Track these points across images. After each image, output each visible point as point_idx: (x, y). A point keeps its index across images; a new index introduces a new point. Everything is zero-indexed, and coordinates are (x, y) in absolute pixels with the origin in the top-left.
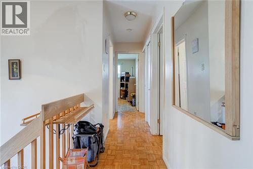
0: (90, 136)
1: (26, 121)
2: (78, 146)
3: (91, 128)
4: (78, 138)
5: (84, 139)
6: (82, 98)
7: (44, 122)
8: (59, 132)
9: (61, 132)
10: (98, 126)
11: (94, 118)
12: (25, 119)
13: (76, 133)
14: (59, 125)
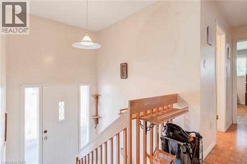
0: (180, 143)
1: (122, 112)
2: (166, 148)
3: (181, 134)
4: (167, 141)
5: (173, 144)
6: (175, 98)
7: (131, 115)
8: (146, 129)
9: (148, 129)
10: (193, 135)
11: (189, 123)
12: (121, 110)
13: (164, 134)
14: (146, 122)
